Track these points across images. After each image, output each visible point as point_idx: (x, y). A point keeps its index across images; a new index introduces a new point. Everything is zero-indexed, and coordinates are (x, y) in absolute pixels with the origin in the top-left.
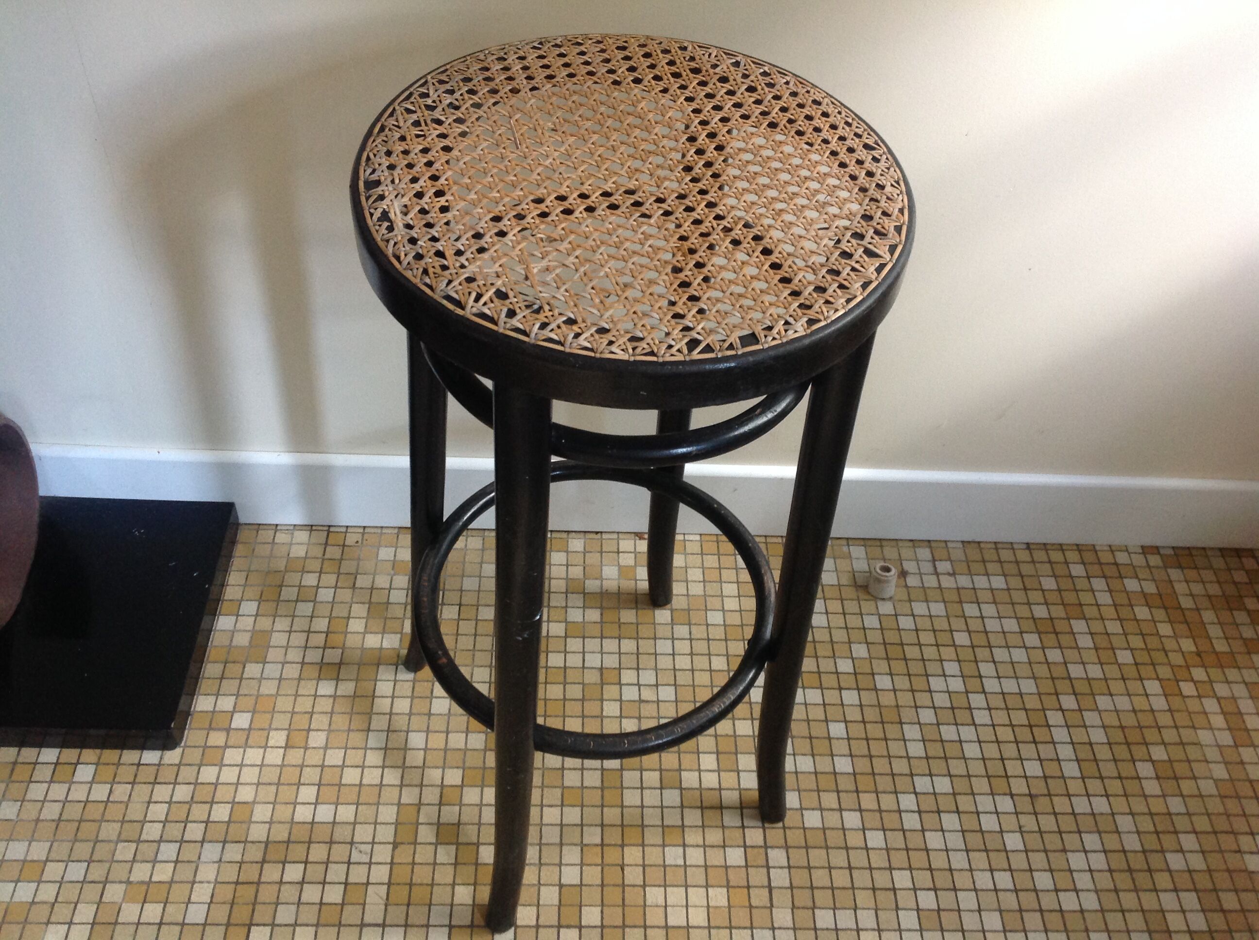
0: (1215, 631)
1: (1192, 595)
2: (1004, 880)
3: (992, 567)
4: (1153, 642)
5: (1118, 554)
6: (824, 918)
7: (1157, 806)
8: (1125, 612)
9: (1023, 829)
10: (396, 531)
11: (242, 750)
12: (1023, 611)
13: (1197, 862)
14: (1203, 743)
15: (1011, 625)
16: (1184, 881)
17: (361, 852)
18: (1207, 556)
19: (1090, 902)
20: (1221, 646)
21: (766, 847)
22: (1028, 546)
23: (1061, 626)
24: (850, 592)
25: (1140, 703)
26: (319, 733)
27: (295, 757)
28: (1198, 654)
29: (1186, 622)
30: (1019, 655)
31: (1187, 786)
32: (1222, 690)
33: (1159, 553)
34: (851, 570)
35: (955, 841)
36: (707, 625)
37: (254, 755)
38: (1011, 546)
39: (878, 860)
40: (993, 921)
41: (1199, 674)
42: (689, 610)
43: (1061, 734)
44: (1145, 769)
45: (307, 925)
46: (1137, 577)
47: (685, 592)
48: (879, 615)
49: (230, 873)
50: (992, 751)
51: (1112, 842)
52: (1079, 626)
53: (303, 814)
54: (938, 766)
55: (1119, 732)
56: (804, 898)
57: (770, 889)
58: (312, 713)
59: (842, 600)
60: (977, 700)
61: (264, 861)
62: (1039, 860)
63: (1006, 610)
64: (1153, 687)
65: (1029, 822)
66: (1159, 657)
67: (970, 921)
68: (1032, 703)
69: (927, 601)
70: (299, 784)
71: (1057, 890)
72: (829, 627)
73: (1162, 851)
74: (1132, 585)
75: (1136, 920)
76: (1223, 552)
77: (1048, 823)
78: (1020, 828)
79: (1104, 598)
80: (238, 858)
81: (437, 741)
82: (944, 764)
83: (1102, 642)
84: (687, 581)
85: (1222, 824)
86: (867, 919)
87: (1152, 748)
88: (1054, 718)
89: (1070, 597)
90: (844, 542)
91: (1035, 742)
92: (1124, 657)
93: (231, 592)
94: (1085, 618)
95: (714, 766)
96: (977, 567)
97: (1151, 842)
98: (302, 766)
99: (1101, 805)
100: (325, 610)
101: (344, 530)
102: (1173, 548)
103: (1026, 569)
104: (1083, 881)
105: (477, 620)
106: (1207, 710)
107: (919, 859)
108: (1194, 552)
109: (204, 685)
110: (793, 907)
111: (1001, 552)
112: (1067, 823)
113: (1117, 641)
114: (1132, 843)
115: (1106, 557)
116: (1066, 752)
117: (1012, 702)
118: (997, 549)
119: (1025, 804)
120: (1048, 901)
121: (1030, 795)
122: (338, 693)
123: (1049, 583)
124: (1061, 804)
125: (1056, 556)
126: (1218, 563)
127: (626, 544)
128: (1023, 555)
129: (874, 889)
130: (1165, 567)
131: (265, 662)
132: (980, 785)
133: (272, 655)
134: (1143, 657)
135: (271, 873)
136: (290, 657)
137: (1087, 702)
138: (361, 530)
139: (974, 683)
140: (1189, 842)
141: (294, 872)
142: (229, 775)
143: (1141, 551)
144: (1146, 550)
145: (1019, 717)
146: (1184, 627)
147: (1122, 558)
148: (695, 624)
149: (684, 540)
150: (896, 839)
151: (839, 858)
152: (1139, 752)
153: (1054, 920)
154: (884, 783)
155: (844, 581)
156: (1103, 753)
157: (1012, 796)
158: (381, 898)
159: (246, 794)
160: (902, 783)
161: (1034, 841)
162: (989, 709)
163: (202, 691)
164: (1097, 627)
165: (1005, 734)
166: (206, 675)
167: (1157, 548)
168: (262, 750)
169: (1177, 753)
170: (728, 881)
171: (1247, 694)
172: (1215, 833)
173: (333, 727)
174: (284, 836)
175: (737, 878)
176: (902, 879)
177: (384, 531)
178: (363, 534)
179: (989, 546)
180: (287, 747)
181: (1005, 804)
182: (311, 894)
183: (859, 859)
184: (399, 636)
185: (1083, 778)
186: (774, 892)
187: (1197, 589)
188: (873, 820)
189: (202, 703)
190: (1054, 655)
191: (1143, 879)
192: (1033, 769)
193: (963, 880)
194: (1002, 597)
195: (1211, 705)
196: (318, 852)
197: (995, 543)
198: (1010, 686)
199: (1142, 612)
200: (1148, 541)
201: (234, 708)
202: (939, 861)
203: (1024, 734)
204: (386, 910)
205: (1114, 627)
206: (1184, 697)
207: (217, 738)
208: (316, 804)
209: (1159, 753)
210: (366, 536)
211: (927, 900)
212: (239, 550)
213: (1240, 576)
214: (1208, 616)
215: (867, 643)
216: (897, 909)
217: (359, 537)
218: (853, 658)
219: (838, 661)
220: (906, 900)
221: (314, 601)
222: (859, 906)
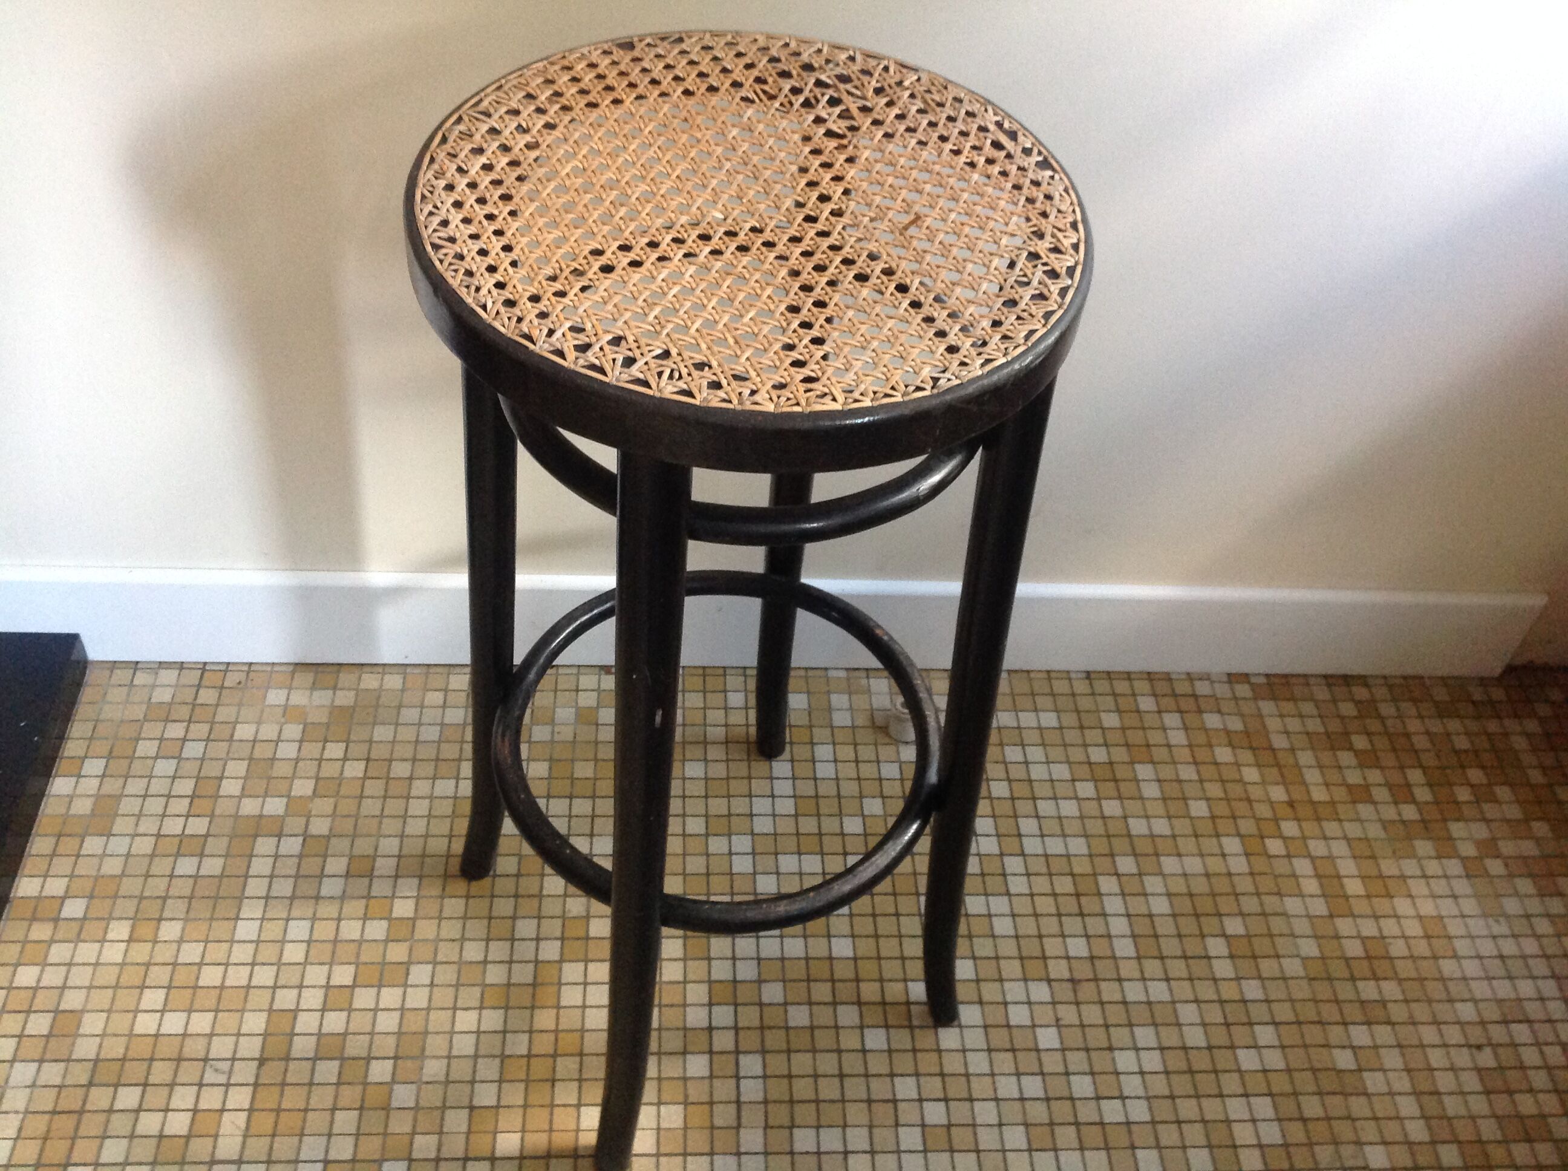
0: (1313, 776)
1: (1287, 733)
2: (1033, 1086)
3: (1043, 701)
4: (1236, 790)
5: (1198, 684)
6: (804, 1140)
7: (1229, 991)
8: (1202, 754)
9: (1062, 1022)
10: (291, 668)
11: (72, 945)
12: (1077, 754)
13: (1275, 1060)
14: (1290, 913)
15: (1061, 771)
16: (1257, 1084)
17: (216, 1070)
18: (1308, 684)
19: (1139, 1111)
20: (1319, 794)
21: (737, 1052)
22: (1088, 675)
23: (1121, 772)
24: (865, 736)
25: (1215, 865)
26: (174, 923)
27: (140, 952)
28: (1291, 804)
29: (1278, 765)
30: (1069, 808)
31: (1268, 967)
32: (1317, 847)
33: (1249, 682)
34: (868, 707)
35: (975, 1038)
36: (684, 779)
37: (87, 952)
38: (1067, 675)
39: (878, 1065)
40: (1016, 1137)
41: (1289, 828)
43: (1114, 905)
44: (1217, 947)
45: (141, 1164)
46: (1219, 712)
48: (900, 763)
49: (46, 1101)
50: (1028, 926)
51: (1170, 1037)
52: (1144, 771)
53: (146, 1024)
55: (1187, 901)
56: (780, 1114)
57: (738, 1102)
58: (165, 898)
59: (856, 745)
60: (1014, 864)
61: (90, 1084)
62: (1077, 1060)
63: (1056, 753)
64: (1232, 845)
65: (1069, 1014)
66: (1241, 808)
67: (987, 1139)
68: (1081, 866)
70: (143, 987)
71: (1098, 1098)
72: (837, 779)
73: (1232, 1047)
74: (1212, 721)
75: (1195, 1134)
76: (1330, 680)
77: (1092, 1014)
78: (1058, 1020)
79: (1178, 737)
80: (58, 1081)
81: (325, 931)
82: (968, 944)
83: (1173, 790)
85: (1309, 1012)
86: (858, 1138)
87: (1227, 921)
88: (1107, 884)
89: (1136, 737)
90: (863, 674)
91: (1082, 915)
92: (1199, 808)
93: (72, 748)
94: (1152, 762)
95: (680, 954)
96: (1024, 702)
97: (1220, 1037)
98: (148, 965)
99: (1159, 991)
100: (191, 768)
101: (223, 668)
102: (1267, 676)
103: (1085, 703)
104: (1132, 1085)
105: (388, 778)
106: (1298, 872)
107: (929, 1063)
108: (1293, 680)
109: (29, 864)
110: (766, 1127)
111: (1055, 683)
112: (1116, 1014)
113: (1191, 790)
114: (1195, 1037)
115: (1182, 688)
116: (1119, 926)
117: (1057, 865)
118: (1049, 679)
119: (1065, 992)
120: (1087, 1112)
121: (1072, 980)
122: (202, 872)
123: (1111, 720)
124: (1110, 992)
125: (1122, 687)
126: (1322, 693)
127: (588, 681)
128: (1081, 687)
129: (869, 1101)
130: (1255, 699)
131: (110, 835)
132: (1012, 968)
133: (121, 825)
134: (1222, 809)
135: (100, 1098)
136: (141, 829)
137: (1148, 864)
138: (246, 668)
139: (1011, 844)
140: (1266, 1035)
141: (128, 1098)
142: (53, 977)
143: (1225, 679)
144: (1233, 678)
145: (1064, 885)
146: (1275, 771)
147: (1203, 688)
150: (902, 1038)
151: (827, 1063)
152: (1210, 924)
153: (1093, 1135)
154: (892, 969)
155: (861, 721)
156: (1166, 927)
157: (1049, 981)
158: (238, 1127)
159: (73, 1000)
160: (914, 969)
161: (1074, 1038)
162: (1028, 875)
163: (26, 872)
164: (1167, 772)
165: (1045, 905)
166: (34, 852)
167: (1247, 675)
168: (97, 945)
169: (1257, 926)
170: (686, 1096)
171: (1348, 853)
172: (1299, 1023)
173: (192, 915)
174: (119, 1052)
175: (698, 1092)
176: (906, 1088)
177: (276, 668)
178: (249, 671)
179: (1040, 675)
180: (130, 941)
181: (1040, 992)
182: (149, 1123)
183: (852, 1063)
184: (285, 800)
185: (1139, 958)
186: (744, 1107)
187: (1294, 724)
188: (874, 1015)
189: (26, 887)
190: (1112, 808)
191: (1207, 1083)
192: (1078, 947)
193: (980, 1088)
194: (1052, 737)
195: (1303, 866)
196: (161, 1072)
197: (1048, 672)
198: (1055, 846)
199: (1223, 754)
200: (1236, 668)
201: (67, 892)
202: (953, 1063)
203: (1069, 905)
204: (244, 1143)
205: (1188, 773)
206: (1270, 857)
207: (41, 931)
208: (163, 1012)
209: (1234, 926)
210: (252, 675)
211: (935, 1113)
212: (87, 694)
213: (1348, 709)
214: (1306, 758)
215: (883, 797)
216: (897, 1125)
217: (243, 676)
218: (863, 816)
219: (845, 820)
220: (908, 1113)
221: (179, 758)
222: (849, 1123)
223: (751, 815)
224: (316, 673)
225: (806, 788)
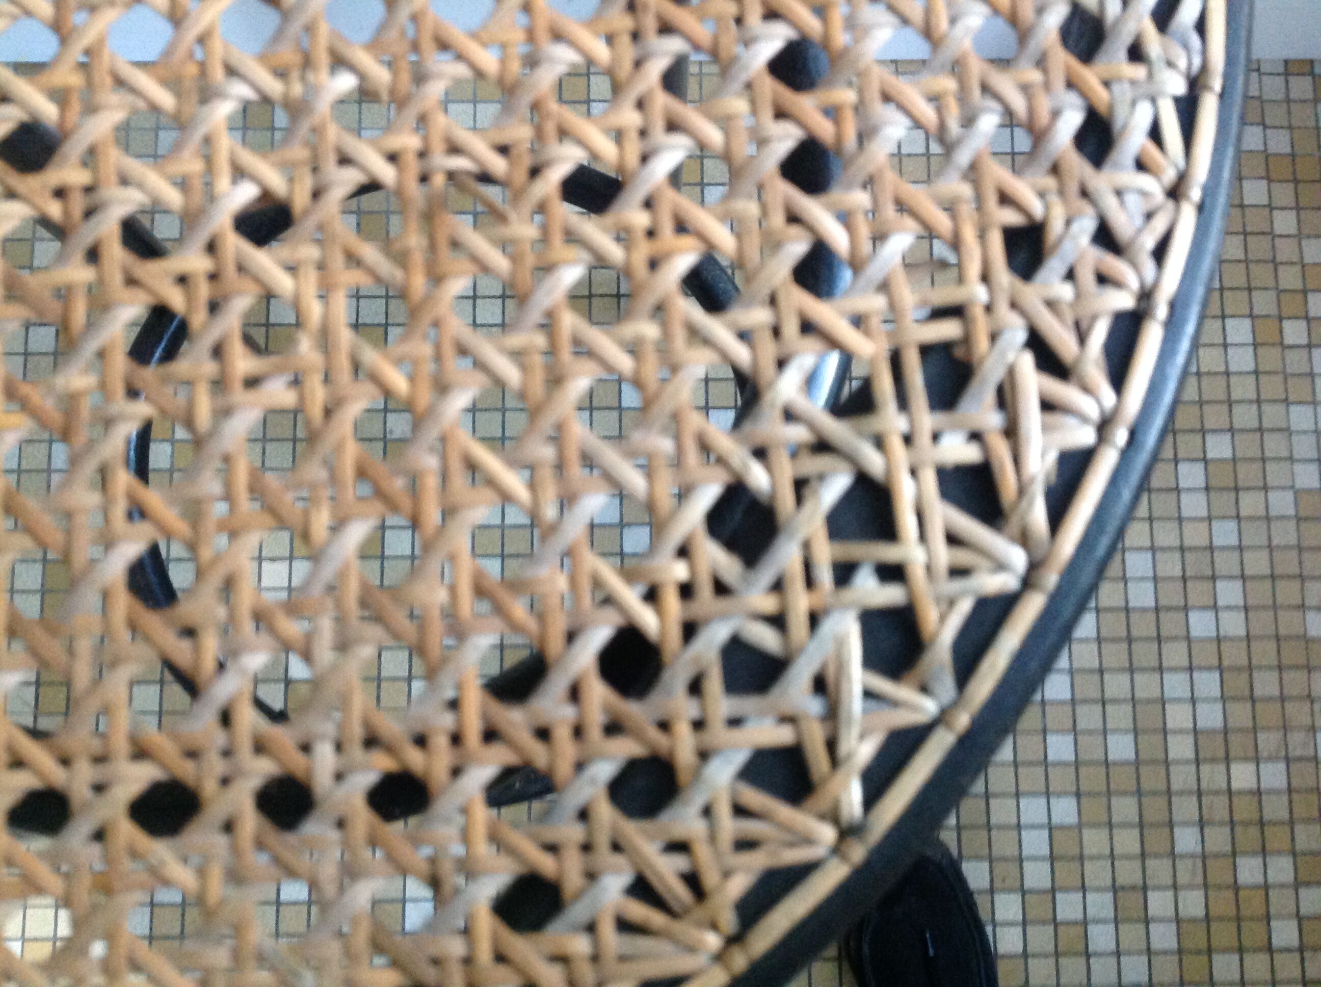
4: (1260, 248)
7: (1195, 536)
14: (1294, 427)
16: (1206, 654)
31: (1251, 502)
33: (1312, 74)
44: (1191, 475)
64: (1239, 330)
73: (1186, 608)
114: (1142, 595)
140: (1229, 592)
143: (1281, 69)
144: (1291, 68)
206: (1285, 347)
209: (1219, 446)
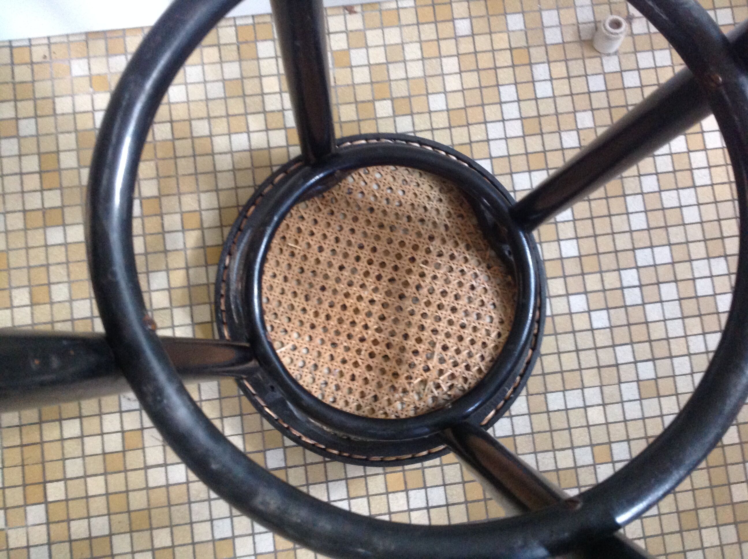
10: (83, 37)
24: (574, 51)
26: (61, 286)
27: (43, 313)
34: (574, 21)
35: (673, 309)
36: (430, 112)
39: (603, 339)
42: (409, 97)
45: (96, 475)
47: (403, 76)
48: (604, 74)
49: (13, 438)
50: (709, 212)
54: (659, 236)
58: (47, 266)
59: (567, 61)
60: (699, 160)
61: (41, 422)
67: (684, 386)
69: (652, 50)
72: (554, 97)
80: (16, 423)
81: (179, 279)
82: (664, 233)
84: (405, 61)
86: (593, 396)
98: (52, 323)
100: (30, 145)
101: (27, 43)
105: (193, 138)
107: (639, 333)
110: (529, 396)
122: (69, 241)
127: (337, 22)
129: (599, 367)
132: (698, 250)
135: (51, 431)
136: (9, 206)
138: (46, 41)
139: (696, 141)
141: (71, 428)
148: (418, 113)
149: (398, 9)
150: (619, 316)
151: (566, 342)
154: (608, 261)
155: (569, 36)
157: (727, 258)
158: (157, 439)
160: (625, 259)
162: (710, 167)
165: (723, 192)
168: (9, 311)
173: (73, 277)
176: (624, 354)
178: (49, 45)
180: (32, 305)
182: (93, 445)
183: (584, 340)
188: (597, 300)
193: (677, 347)
196: (90, 406)
202: (657, 332)
204: (164, 452)
210: (53, 49)
211: (646, 370)
215: (592, 110)
216: (620, 382)
217: (46, 48)
218: (578, 130)
219: (564, 135)
220: (627, 373)
221: (17, 136)
222: (586, 385)
223: (488, 140)
224: (106, 39)
225: (529, 109)
